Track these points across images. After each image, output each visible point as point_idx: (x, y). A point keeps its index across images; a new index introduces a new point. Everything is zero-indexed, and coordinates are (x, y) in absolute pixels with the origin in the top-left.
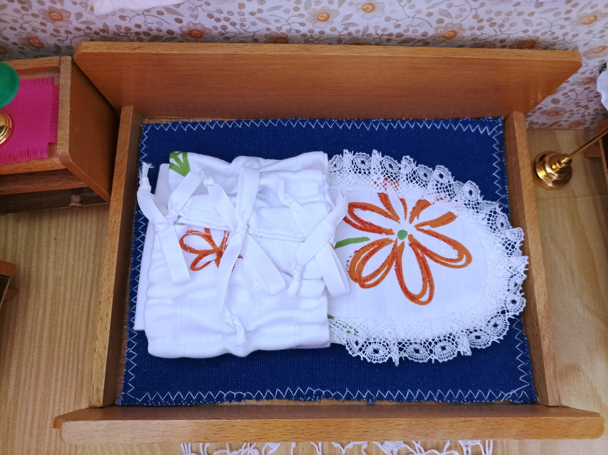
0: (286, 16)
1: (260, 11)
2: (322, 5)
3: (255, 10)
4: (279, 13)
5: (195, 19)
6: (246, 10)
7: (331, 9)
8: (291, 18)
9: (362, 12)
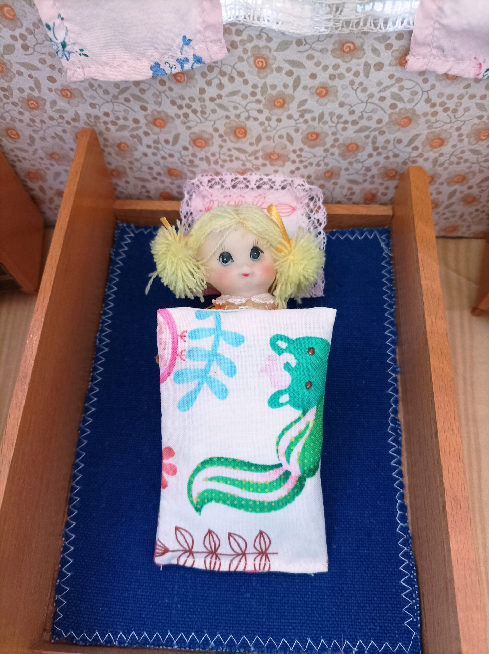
0: (244, 103)
1: (220, 96)
2: (278, 89)
3: (215, 96)
4: (237, 98)
5: (159, 107)
6: (206, 96)
7: (286, 93)
8: (249, 105)
9: (316, 97)
